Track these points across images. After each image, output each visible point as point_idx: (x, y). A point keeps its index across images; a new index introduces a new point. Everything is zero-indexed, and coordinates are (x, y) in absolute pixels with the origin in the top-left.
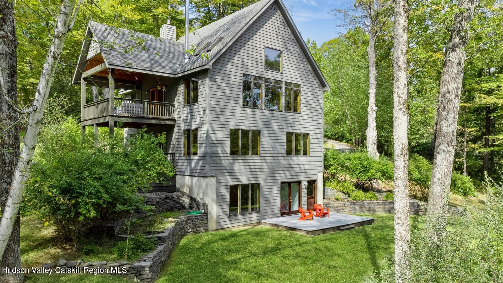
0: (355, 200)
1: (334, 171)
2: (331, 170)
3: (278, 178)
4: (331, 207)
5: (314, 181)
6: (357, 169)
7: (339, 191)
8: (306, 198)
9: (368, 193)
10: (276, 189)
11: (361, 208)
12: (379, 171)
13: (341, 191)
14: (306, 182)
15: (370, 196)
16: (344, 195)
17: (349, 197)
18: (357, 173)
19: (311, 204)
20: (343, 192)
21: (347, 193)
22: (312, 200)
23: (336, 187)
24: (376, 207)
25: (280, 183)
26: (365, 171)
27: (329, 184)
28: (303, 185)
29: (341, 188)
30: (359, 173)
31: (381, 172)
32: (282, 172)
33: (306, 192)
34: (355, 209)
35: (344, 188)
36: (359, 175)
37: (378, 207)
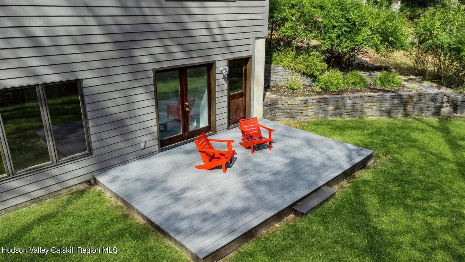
0: (326, 90)
1: (289, 33)
2: (284, 30)
3: (146, 59)
4: (278, 109)
5: (246, 60)
6: (334, 27)
7: (296, 71)
8: (225, 99)
9: (349, 75)
10: (140, 90)
11: (337, 108)
12: (378, 32)
13: (300, 72)
14: (226, 63)
15: (353, 81)
16: (305, 78)
17: (314, 81)
18: (333, 36)
19: (238, 109)
20: (304, 74)
21: (312, 76)
22: (241, 100)
23: (292, 65)
24: (365, 105)
25: (151, 74)
26: (350, 32)
27: (278, 58)
28: (218, 71)
29: (301, 67)
30: (338, 37)
31: (381, 34)
32: (156, 43)
33: (226, 87)
34: (326, 110)
35: (307, 66)
36: (337, 41)
37: (369, 104)
